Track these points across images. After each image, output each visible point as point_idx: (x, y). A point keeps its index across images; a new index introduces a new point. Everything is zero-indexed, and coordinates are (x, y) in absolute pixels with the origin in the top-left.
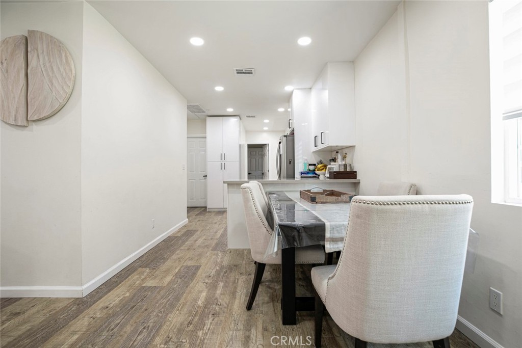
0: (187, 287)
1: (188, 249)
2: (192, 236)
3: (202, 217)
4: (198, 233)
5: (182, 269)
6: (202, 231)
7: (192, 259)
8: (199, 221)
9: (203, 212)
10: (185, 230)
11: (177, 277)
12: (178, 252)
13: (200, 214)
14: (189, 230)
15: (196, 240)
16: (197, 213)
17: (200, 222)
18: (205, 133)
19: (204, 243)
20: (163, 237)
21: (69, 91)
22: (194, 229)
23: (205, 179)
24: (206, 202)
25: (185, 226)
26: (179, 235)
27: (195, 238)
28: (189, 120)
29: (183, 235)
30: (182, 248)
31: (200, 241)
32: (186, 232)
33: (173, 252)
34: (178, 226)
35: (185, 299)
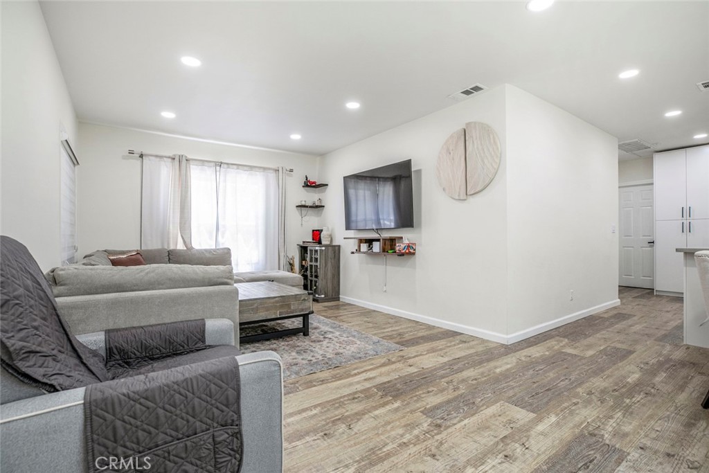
0: (614, 364)
1: (618, 332)
2: (625, 320)
3: (643, 301)
4: (635, 318)
5: (609, 348)
6: (642, 317)
7: (623, 343)
8: (638, 305)
9: (647, 296)
10: (615, 312)
11: (601, 353)
12: (604, 332)
13: (642, 297)
14: (620, 313)
15: (631, 326)
16: (637, 295)
17: (640, 307)
18: (652, 177)
19: (643, 330)
20: (583, 313)
21: (496, 167)
22: (628, 313)
23: (651, 246)
24: (652, 282)
25: (615, 308)
26: (606, 316)
27: (630, 323)
28: (622, 163)
29: (611, 317)
30: (609, 330)
31: (637, 328)
32: (616, 315)
33: (598, 331)
34: (605, 306)
35: (611, 372)
